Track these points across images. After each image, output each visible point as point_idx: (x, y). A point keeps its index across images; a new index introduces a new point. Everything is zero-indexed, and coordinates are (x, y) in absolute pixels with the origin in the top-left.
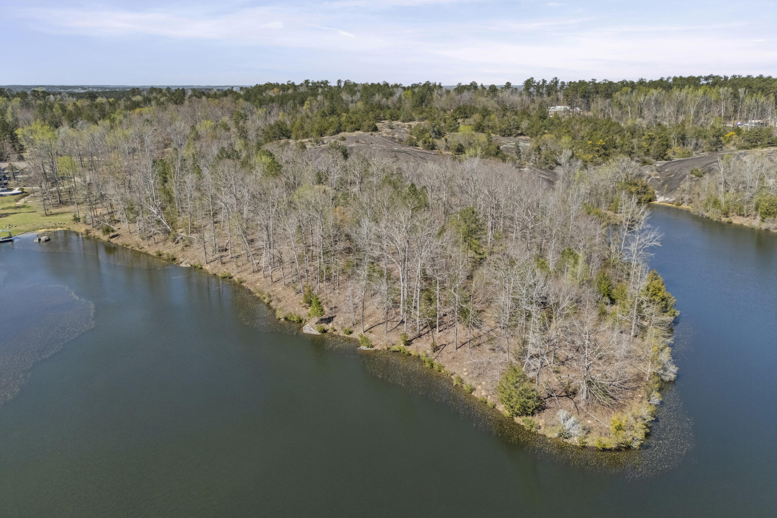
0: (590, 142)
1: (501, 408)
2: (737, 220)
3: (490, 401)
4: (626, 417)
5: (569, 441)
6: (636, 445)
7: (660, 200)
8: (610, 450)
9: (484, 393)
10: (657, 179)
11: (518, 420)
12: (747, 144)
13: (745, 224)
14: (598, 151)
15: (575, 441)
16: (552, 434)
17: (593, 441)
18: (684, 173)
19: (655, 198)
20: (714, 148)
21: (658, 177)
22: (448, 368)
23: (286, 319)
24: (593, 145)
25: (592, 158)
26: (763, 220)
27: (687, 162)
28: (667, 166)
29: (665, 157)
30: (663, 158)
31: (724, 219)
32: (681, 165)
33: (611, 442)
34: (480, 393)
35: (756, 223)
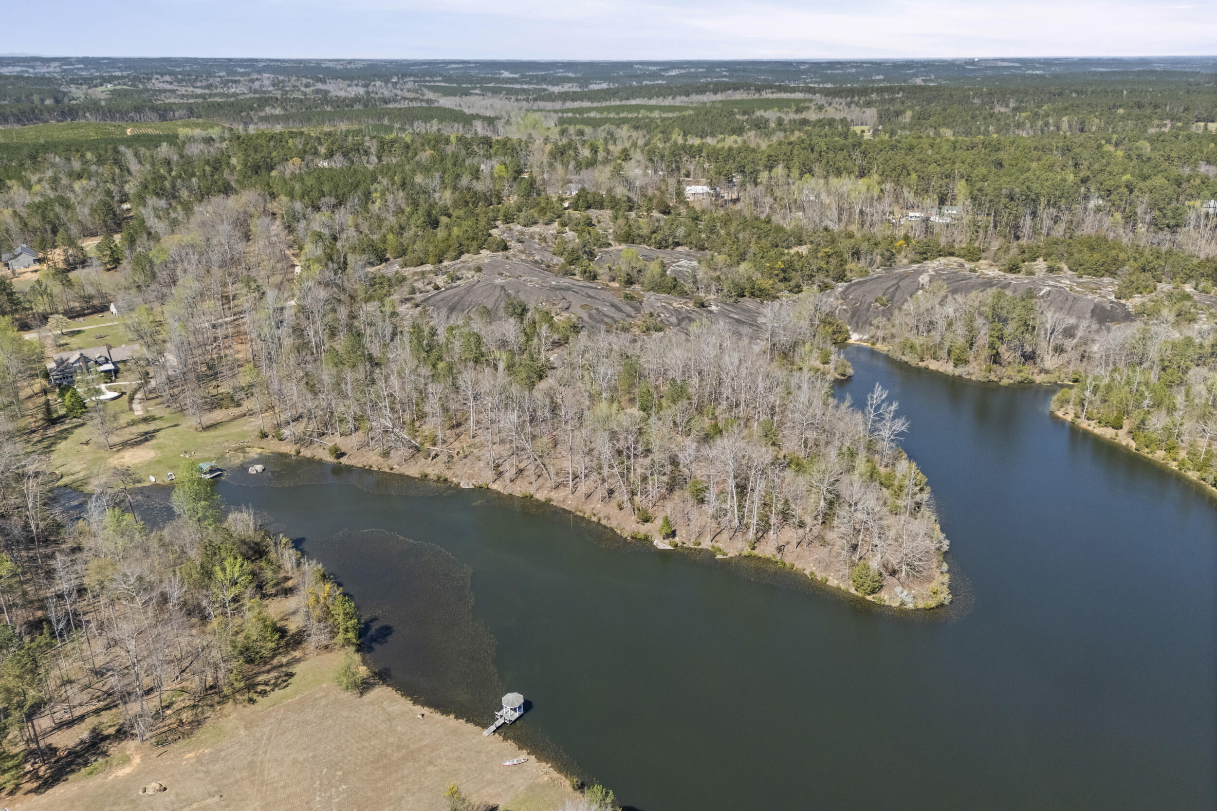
0: (768, 265)
1: (853, 590)
2: (933, 365)
3: (843, 586)
4: (934, 585)
5: (907, 607)
6: (946, 602)
7: (854, 338)
8: (933, 608)
9: (836, 582)
10: (844, 310)
11: (869, 598)
12: (918, 257)
13: (940, 370)
14: (777, 275)
15: (910, 606)
16: (895, 604)
17: (921, 605)
18: (868, 301)
19: (849, 338)
20: (888, 264)
21: (845, 307)
22: (798, 566)
23: (632, 537)
24: (771, 268)
25: (773, 284)
26: (956, 366)
27: (867, 285)
28: (851, 290)
29: (845, 279)
30: (842, 280)
31: (921, 364)
32: (863, 289)
33: (932, 603)
34: (833, 582)
35: (948, 368)
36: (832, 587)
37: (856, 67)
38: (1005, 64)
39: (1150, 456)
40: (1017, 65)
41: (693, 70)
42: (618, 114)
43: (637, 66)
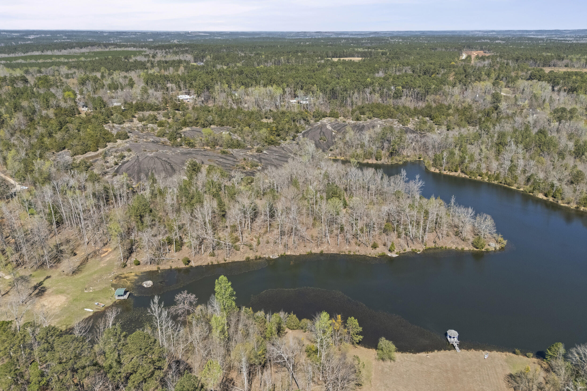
1: (475, 249)
2: (369, 161)
3: (471, 249)
11: (483, 250)
18: (317, 140)
23: (377, 256)
28: (306, 136)
31: (364, 162)
35: (375, 161)
36: (467, 250)
37: (134, 34)
38: (203, 34)
39: (476, 179)
40: (208, 34)
41: (43, 35)
42: (37, 60)
43: (3, 33)
